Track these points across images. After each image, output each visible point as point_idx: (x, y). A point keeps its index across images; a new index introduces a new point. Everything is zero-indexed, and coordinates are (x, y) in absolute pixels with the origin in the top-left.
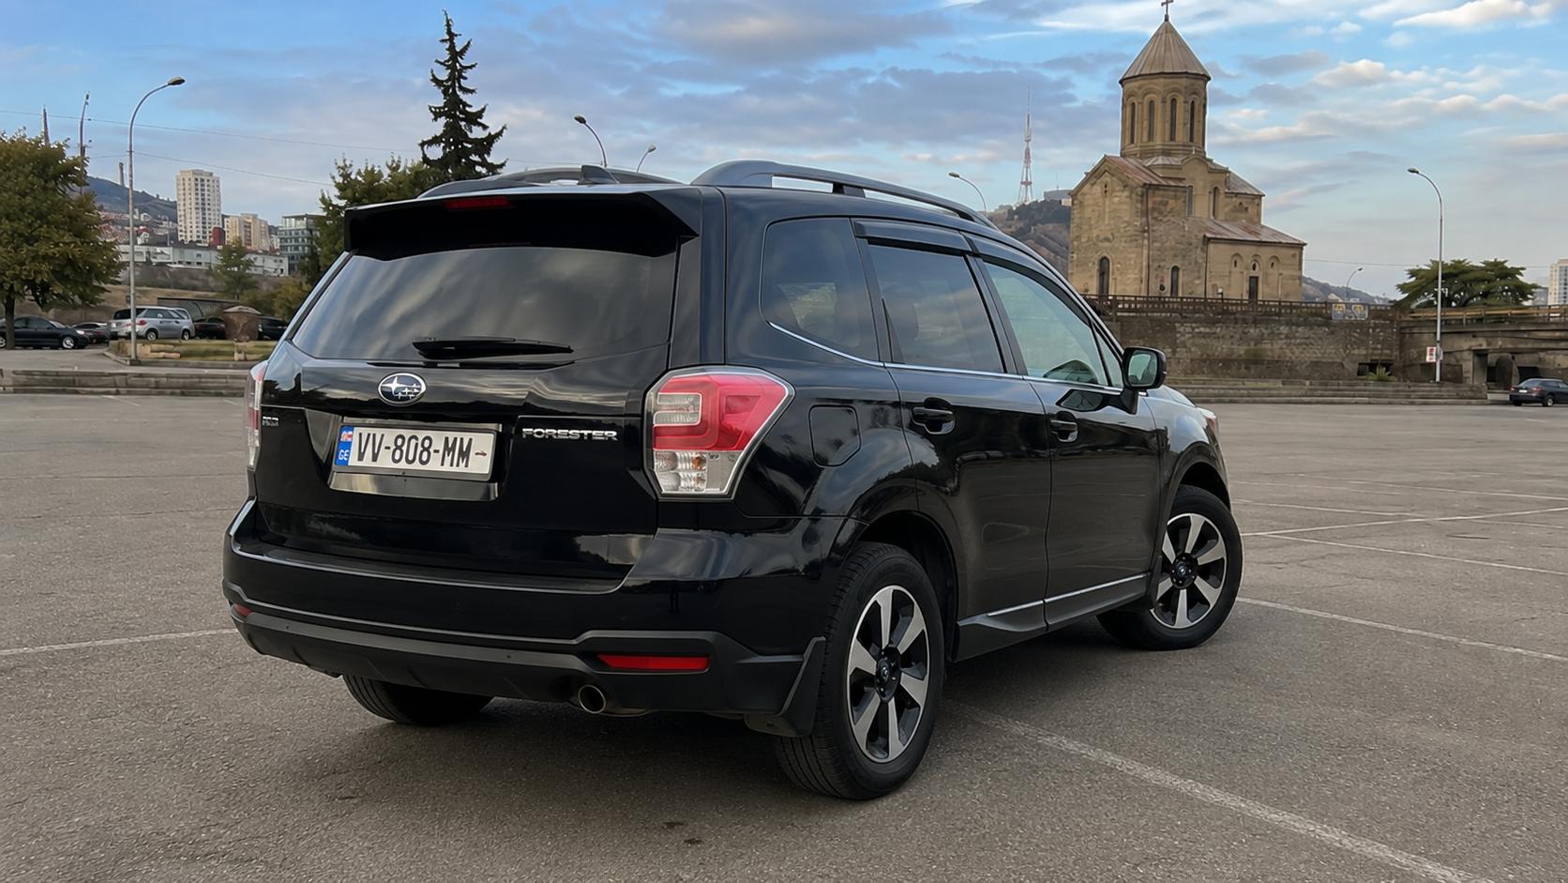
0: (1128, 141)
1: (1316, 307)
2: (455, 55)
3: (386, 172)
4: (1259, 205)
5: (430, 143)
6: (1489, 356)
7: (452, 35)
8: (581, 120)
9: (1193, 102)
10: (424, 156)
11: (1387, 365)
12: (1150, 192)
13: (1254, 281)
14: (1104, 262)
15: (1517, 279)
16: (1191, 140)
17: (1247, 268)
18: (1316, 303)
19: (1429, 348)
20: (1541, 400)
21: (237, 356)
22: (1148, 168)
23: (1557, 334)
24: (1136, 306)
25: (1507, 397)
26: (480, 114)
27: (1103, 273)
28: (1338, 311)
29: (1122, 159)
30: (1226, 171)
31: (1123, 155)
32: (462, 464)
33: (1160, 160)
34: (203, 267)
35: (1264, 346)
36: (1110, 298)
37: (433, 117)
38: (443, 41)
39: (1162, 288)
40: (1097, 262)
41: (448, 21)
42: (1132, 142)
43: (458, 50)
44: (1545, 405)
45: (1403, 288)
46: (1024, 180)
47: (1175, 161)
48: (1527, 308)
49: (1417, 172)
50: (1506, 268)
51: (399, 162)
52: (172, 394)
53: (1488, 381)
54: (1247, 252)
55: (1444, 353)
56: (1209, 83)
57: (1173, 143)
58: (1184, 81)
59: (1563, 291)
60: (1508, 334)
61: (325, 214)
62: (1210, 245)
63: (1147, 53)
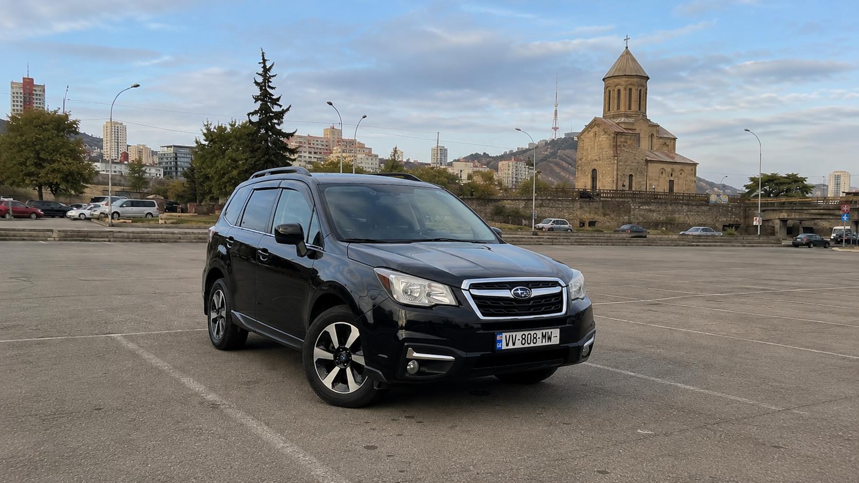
0: (607, 110)
1: (702, 196)
2: (266, 70)
3: (229, 128)
4: (675, 143)
5: (253, 114)
6: (788, 221)
7: (264, 60)
8: (330, 104)
9: (640, 90)
10: (249, 120)
11: (737, 227)
12: (618, 136)
13: (672, 182)
14: (594, 171)
15: (804, 183)
16: (640, 110)
17: (668, 176)
18: (702, 194)
19: (755, 218)
20: (808, 244)
21: (160, 221)
22: (616, 123)
23: (822, 211)
24: (611, 195)
25: (791, 243)
26: (278, 99)
27: (594, 179)
28: (713, 198)
29: (604, 119)
30: (657, 126)
31: (604, 117)
33: (623, 120)
34: (117, 173)
35: (675, 216)
36: (597, 191)
37: (254, 100)
38: (260, 63)
39: (624, 186)
40: (590, 172)
41: (263, 53)
42: (609, 110)
43: (267, 67)
44: (810, 247)
45: (747, 187)
46: (554, 126)
47: (631, 120)
48: (808, 198)
49: (749, 131)
50: (798, 178)
51: (235, 122)
52: (136, 241)
53: (785, 234)
54: (668, 168)
55: (762, 220)
56: (649, 80)
57: (630, 111)
58: (635, 80)
60: (798, 211)
62: (649, 164)
63: (617, 65)
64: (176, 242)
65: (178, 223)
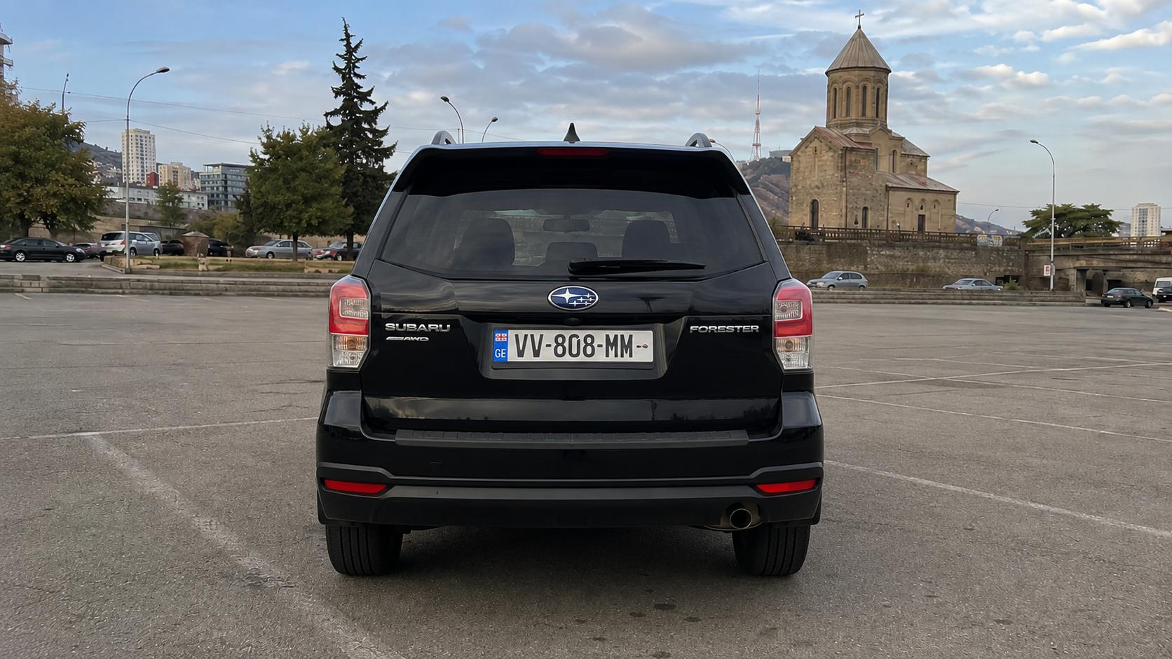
0: (831, 116)
1: (966, 237)
2: (351, 50)
3: (298, 134)
4: (926, 163)
5: (332, 114)
6: (1088, 272)
7: (348, 36)
8: (446, 99)
9: (878, 89)
10: (328, 123)
11: (1017, 278)
12: (848, 153)
13: (922, 218)
14: (814, 203)
15: (1108, 217)
16: (877, 116)
17: (917, 210)
18: (966, 234)
19: (1045, 266)
20: (1123, 303)
22: (845, 135)
23: (1135, 257)
24: (839, 235)
25: (1099, 302)
26: (370, 93)
27: (814, 211)
28: (982, 239)
29: (828, 130)
30: (902, 139)
31: (828, 126)
32: (626, 355)
33: (855, 130)
34: (143, 202)
35: (929, 264)
36: (820, 229)
37: (334, 95)
38: (342, 40)
39: (856, 223)
40: (809, 205)
41: (346, 27)
42: (835, 117)
43: (353, 46)
44: (1125, 307)
45: (1027, 224)
46: (755, 142)
47: (866, 131)
48: (1114, 238)
49: (1037, 143)
50: (1099, 210)
51: (309, 128)
52: (163, 294)
53: (1086, 289)
54: (917, 197)
55: (1056, 269)
56: (890, 74)
57: (864, 118)
58: (872, 73)
59: (1141, 226)
60: (1101, 257)
61: (254, 164)
62: (890, 192)
63: (846, 52)
64: (220, 295)
65: (225, 270)
